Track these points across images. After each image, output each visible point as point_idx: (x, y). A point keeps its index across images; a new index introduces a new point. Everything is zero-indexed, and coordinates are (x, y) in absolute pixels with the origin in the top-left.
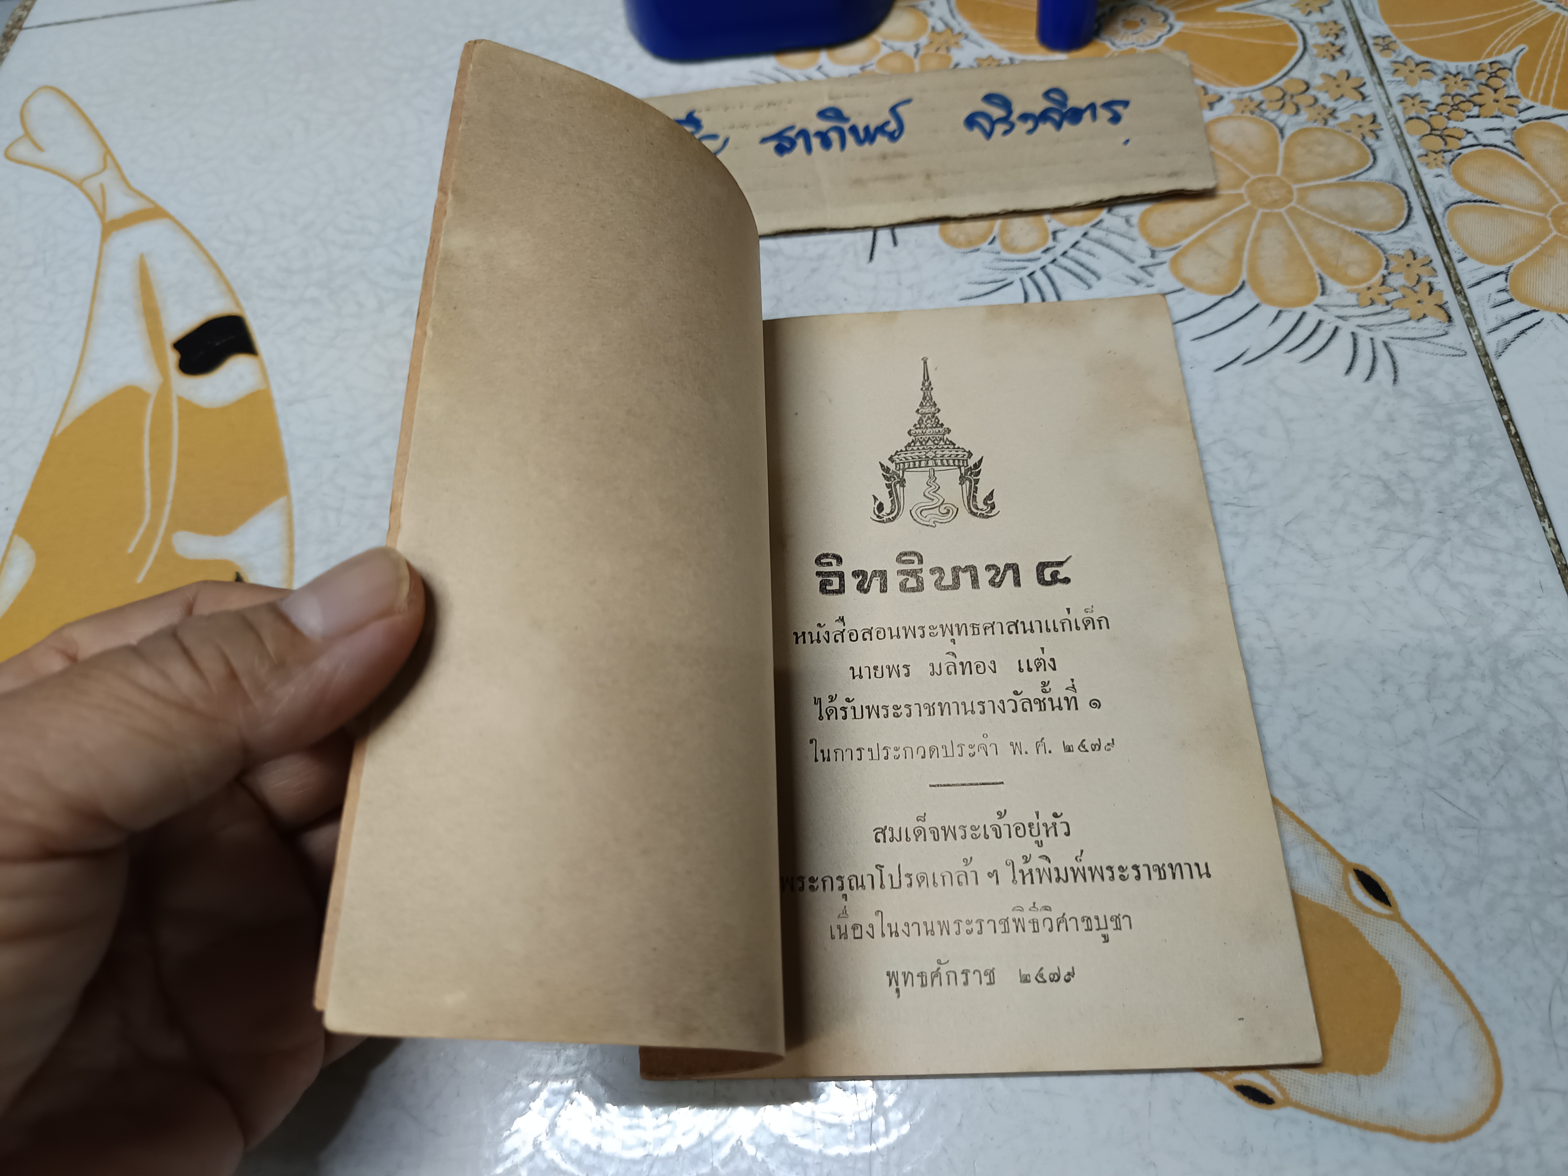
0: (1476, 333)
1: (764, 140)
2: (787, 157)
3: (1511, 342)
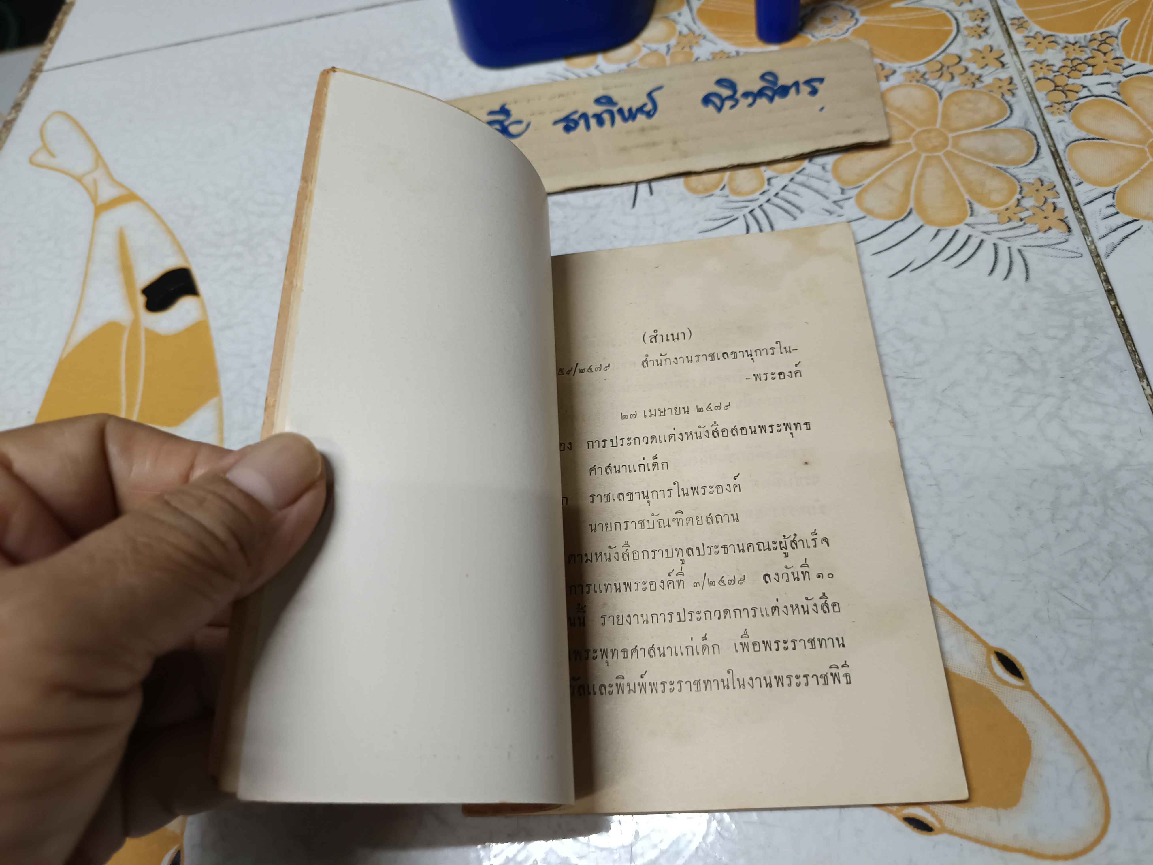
0: (1090, 239)
1: (556, 123)
2: (573, 134)
3: (1117, 245)
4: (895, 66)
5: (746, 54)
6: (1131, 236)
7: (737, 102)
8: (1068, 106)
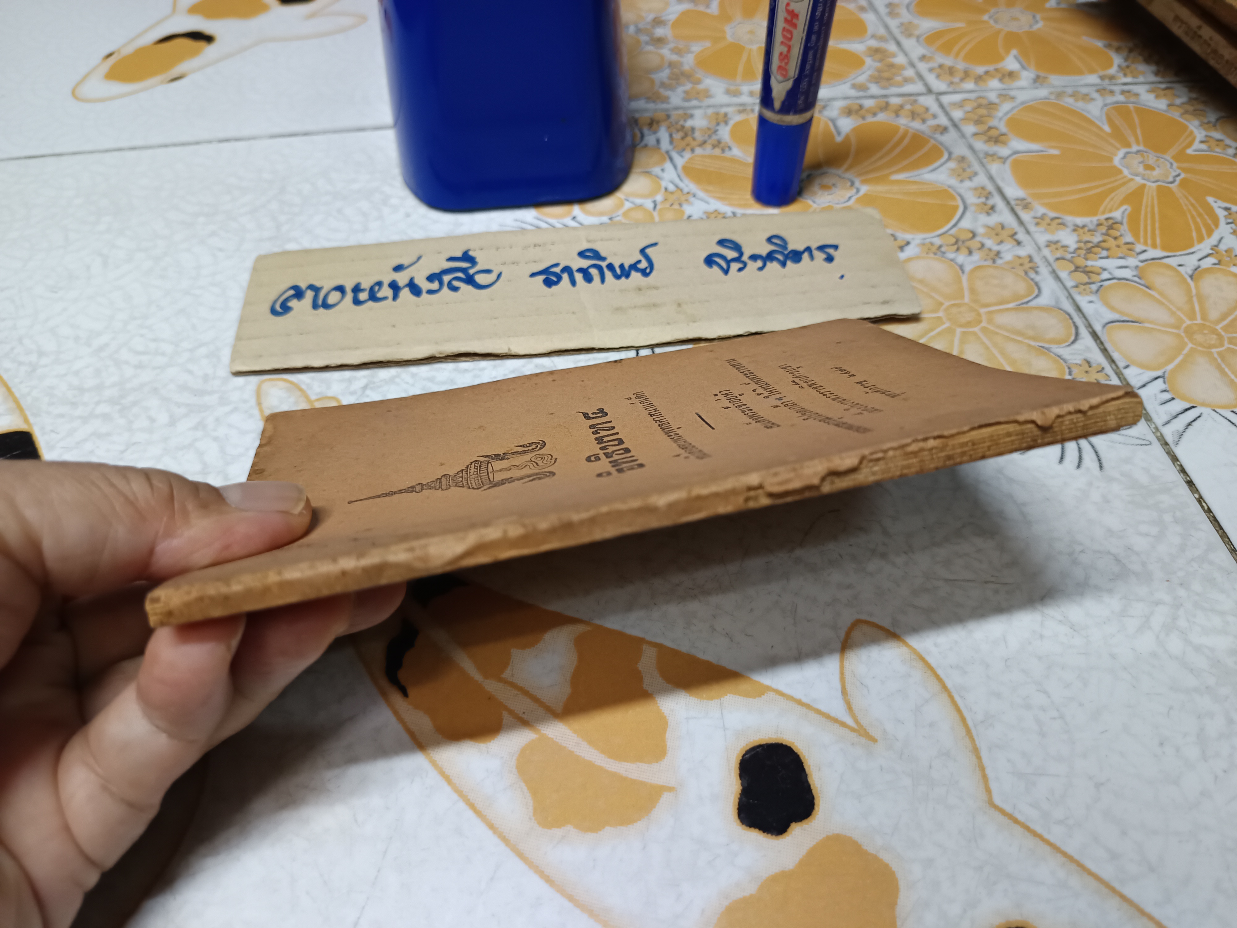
0: (1153, 426)
1: (533, 275)
2: (555, 289)
3: (1183, 432)
4: (908, 237)
5: (744, 215)
6: (1194, 424)
7: (745, 265)
8: (1094, 287)
